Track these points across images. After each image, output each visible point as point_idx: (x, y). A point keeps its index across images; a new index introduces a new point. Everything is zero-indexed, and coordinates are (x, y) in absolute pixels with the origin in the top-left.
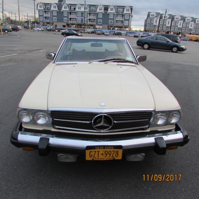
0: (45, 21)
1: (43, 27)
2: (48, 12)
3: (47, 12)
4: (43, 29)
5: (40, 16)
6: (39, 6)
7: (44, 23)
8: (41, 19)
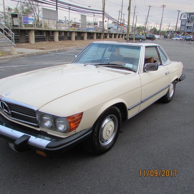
0: (186, 30)
1: (183, 37)
2: (192, 22)
3: (190, 22)
4: (181, 39)
5: (181, 25)
6: (183, 16)
7: (184, 33)
8: (182, 29)
